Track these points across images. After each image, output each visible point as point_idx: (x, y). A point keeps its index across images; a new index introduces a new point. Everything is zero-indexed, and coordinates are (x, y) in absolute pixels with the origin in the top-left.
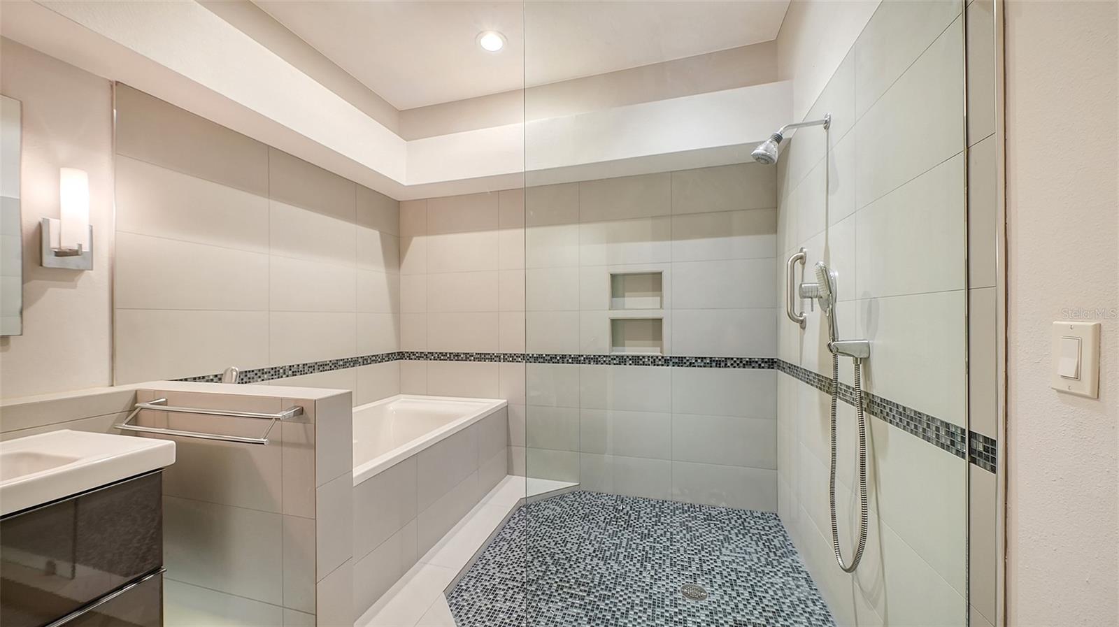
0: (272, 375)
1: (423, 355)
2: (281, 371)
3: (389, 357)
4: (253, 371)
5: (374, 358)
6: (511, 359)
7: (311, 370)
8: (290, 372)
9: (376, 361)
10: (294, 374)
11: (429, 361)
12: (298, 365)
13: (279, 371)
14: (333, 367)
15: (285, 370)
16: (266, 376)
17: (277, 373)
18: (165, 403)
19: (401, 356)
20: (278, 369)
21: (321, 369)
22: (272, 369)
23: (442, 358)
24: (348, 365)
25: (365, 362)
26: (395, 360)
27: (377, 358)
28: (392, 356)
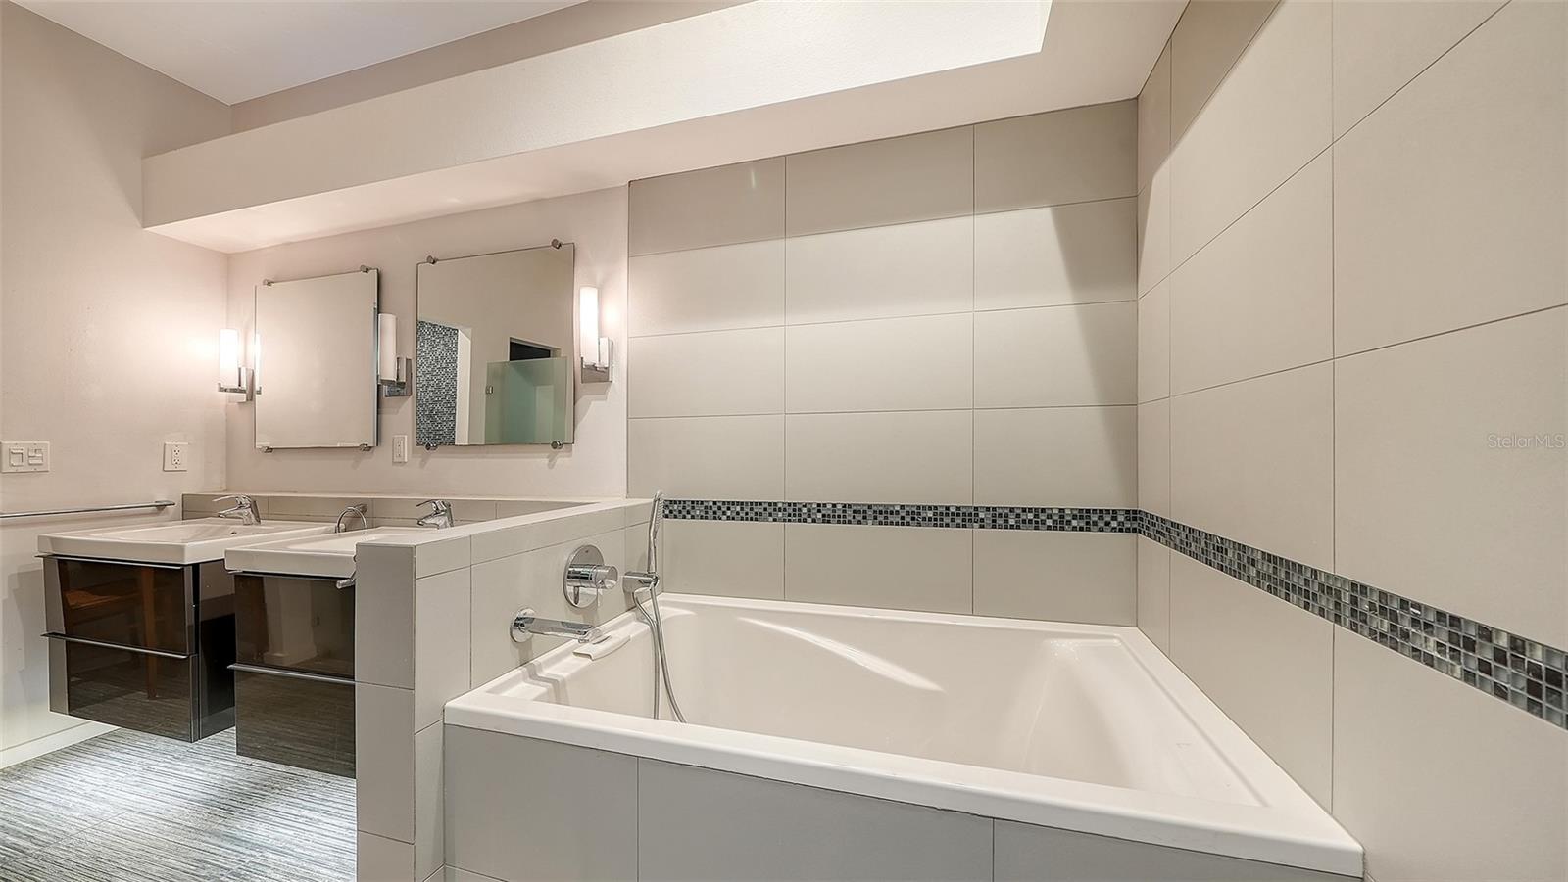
0: (789, 515)
2: (804, 510)
3: (1088, 519)
4: (761, 504)
5: (1030, 516)
7: (859, 517)
8: (820, 515)
9: (1037, 525)
10: (826, 519)
12: (834, 506)
13: (800, 510)
15: (809, 510)
16: (780, 514)
17: (797, 513)
19: (1137, 522)
20: (798, 506)
21: (881, 518)
22: (789, 505)
24: (946, 520)
25: (1000, 521)
26: (1114, 529)
27: (1042, 517)
28: (1101, 518)
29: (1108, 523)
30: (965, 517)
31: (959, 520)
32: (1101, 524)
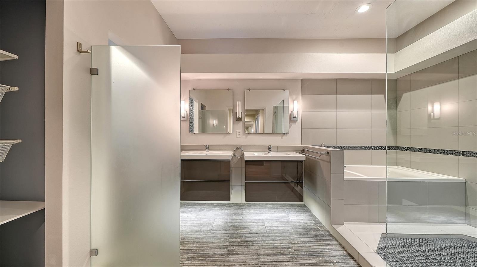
1: (408, 149)
2: (340, 147)
3: (390, 148)
4: (331, 146)
5: (381, 148)
6: (469, 155)
7: (351, 148)
11: (412, 152)
12: (346, 146)
14: (360, 148)
18: (308, 149)
19: (397, 148)
21: (355, 148)
23: (419, 151)
24: (367, 149)
25: (376, 149)
26: (393, 150)
27: (383, 148)
28: (391, 148)
29: (392, 149)
30: (370, 148)
31: (369, 149)
32: (391, 149)
